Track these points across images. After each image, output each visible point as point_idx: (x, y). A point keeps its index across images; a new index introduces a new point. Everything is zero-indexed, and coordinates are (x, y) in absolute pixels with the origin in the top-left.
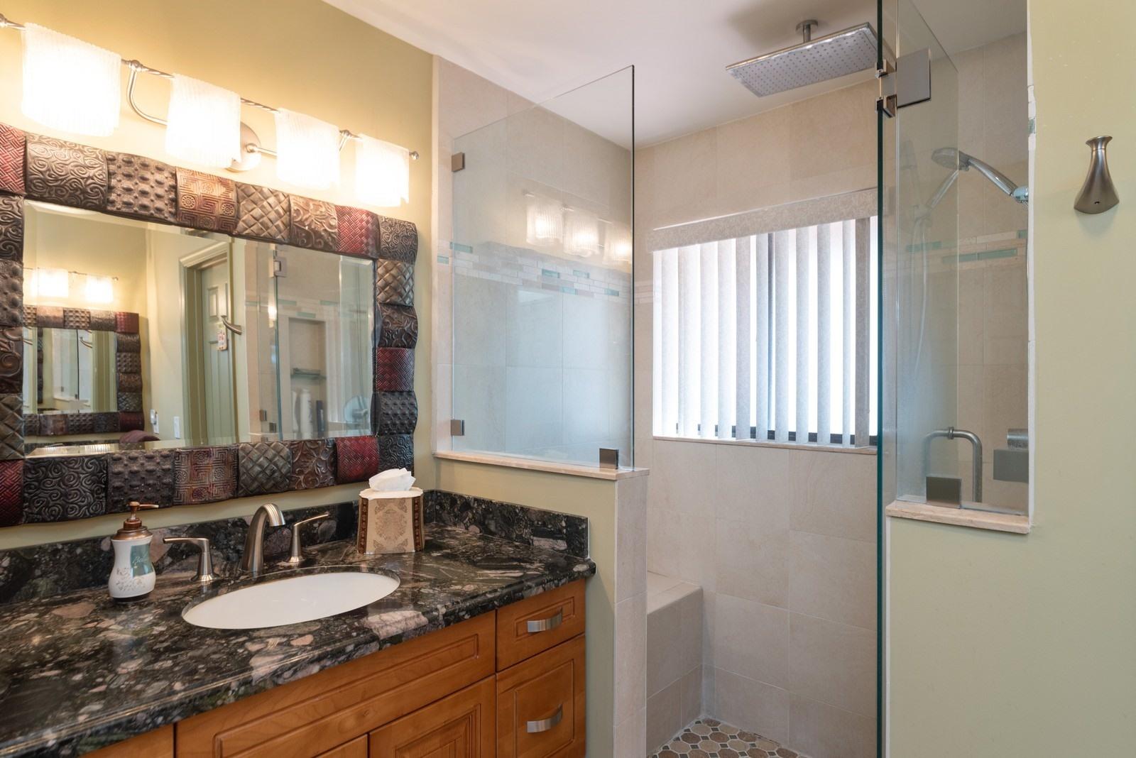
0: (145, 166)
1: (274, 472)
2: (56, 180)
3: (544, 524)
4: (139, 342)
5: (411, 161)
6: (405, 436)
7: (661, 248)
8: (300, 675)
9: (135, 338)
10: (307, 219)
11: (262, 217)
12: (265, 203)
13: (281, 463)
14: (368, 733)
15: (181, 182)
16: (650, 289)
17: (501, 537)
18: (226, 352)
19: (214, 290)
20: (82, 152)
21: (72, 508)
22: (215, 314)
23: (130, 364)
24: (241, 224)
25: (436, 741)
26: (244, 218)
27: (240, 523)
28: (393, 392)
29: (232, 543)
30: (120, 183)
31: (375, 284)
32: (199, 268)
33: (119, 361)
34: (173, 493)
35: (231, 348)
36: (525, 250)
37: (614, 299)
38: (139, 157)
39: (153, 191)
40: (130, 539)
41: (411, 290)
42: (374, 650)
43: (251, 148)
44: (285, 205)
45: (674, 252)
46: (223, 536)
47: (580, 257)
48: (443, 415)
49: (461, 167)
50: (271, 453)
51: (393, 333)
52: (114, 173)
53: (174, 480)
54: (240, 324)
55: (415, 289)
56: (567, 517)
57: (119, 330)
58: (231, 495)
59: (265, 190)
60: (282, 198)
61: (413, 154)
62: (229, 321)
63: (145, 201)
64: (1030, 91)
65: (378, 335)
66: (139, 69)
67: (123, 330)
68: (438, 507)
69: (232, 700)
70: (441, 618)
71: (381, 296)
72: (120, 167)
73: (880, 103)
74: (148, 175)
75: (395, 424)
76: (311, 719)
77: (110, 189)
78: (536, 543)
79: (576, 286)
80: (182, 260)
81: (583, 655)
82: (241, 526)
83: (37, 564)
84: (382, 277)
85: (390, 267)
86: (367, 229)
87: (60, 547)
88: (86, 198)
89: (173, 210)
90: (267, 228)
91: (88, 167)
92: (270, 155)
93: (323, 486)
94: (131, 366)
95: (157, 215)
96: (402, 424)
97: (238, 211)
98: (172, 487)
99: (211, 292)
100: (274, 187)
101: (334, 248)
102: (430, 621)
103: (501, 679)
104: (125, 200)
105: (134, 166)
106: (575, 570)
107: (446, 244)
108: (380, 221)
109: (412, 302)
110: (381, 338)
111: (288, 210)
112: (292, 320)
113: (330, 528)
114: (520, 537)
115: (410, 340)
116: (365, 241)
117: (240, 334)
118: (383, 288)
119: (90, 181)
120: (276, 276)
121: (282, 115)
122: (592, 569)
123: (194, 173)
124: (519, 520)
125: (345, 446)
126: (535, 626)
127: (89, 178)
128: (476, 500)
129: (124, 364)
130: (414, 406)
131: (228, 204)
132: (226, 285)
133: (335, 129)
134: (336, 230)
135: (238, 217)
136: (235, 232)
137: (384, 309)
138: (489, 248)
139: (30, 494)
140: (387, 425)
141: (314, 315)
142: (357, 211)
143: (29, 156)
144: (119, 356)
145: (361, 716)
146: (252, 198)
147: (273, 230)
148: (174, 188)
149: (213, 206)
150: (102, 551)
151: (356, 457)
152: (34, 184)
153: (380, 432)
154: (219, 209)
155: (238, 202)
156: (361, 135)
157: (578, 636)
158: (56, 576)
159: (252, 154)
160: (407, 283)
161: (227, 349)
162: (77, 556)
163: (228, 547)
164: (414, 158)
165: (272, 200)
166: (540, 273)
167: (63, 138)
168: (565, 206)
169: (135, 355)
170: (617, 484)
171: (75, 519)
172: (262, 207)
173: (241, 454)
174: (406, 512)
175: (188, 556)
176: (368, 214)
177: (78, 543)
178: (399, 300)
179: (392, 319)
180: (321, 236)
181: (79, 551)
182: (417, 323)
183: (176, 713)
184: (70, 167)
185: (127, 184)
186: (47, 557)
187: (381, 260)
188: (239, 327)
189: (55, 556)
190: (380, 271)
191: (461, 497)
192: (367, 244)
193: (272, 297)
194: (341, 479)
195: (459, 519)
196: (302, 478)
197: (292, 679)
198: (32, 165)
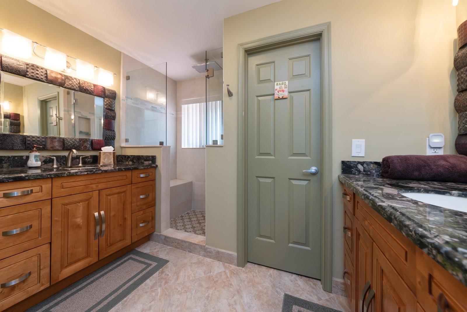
0: (38, 67)
1: (74, 145)
2: (11, 67)
3: (147, 158)
4: (20, 123)
5: (114, 76)
6: (112, 141)
7: (183, 105)
8: (82, 174)
9: (18, 122)
10: (85, 86)
11: (72, 84)
12: (73, 81)
13: (76, 143)
14: (99, 190)
15: (48, 72)
16: (181, 114)
17: (137, 163)
18: (56, 126)
19: (51, 108)
20: (18, 61)
21: (15, 147)
22: (52, 115)
23: (16, 129)
24: (66, 85)
25: (116, 196)
26: (67, 83)
27: (64, 157)
28: (109, 130)
29: (62, 161)
30: (30, 70)
31: (104, 104)
32: (46, 101)
33: (11, 128)
34: (45, 147)
35: (58, 124)
36: (147, 101)
37: (172, 115)
38: (36, 65)
39: (40, 74)
40: (33, 153)
41: (114, 106)
42: (100, 172)
43: (69, 67)
44: (79, 82)
45: (186, 105)
46: (59, 159)
47: (162, 104)
48: (123, 137)
49: (128, 79)
50: (73, 140)
51: (109, 116)
52: (28, 68)
53: (45, 144)
54: (61, 117)
55: (116, 106)
56: (152, 156)
57: (11, 119)
58: (62, 149)
59: (73, 78)
60: (78, 80)
61: (115, 74)
62: (58, 116)
63: (38, 76)
64: (223, 77)
65: (105, 116)
66: (37, 44)
67: (13, 119)
68: (121, 159)
69: (66, 175)
70: (117, 169)
71: (106, 107)
72: (30, 67)
73: (206, 76)
74: (39, 70)
75: (109, 138)
76: (85, 184)
77: (27, 71)
78: (145, 163)
79: (161, 111)
80: (39, 98)
81: (155, 184)
82: (65, 157)
83: (4, 160)
84: (106, 102)
85: (108, 100)
86: (102, 90)
87: (10, 157)
88: (20, 73)
89: (46, 79)
90: (73, 87)
91: (20, 65)
92: (74, 70)
93: (89, 150)
94: (16, 130)
95: (41, 80)
96: (111, 138)
97: (65, 82)
98: (45, 145)
99: (50, 108)
100: (75, 77)
101: (92, 94)
102: (114, 169)
103: (133, 186)
104: (32, 75)
105: (34, 67)
106: (152, 165)
107: (124, 97)
108: (106, 89)
109: (114, 109)
110: (105, 117)
111: (79, 83)
112: (79, 117)
113: (91, 161)
114: (141, 162)
115: (114, 118)
116: (101, 93)
117: (61, 120)
118: (106, 105)
119: (21, 69)
120: (74, 104)
121: (78, 61)
122: (157, 166)
123: (52, 71)
124: (141, 158)
125: (95, 141)
126: (142, 176)
127: (20, 68)
128: (131, 155)
129: (13, 129)
130: (115, 134)
131: (62, 80)
132: (56, 106)
133: (93, 66)
134: (93, 90)
135: (65, 83)
136: (64, 87)
137: (107, 110)
138: (137, 99)
139: (2, 142)
140: (107, 137)
141: (87, 116)
142: (99, 86)
143: (2, 60)
144: (11, 127)
145: (97, 186)
146: (69, 79)
147: (75, 87)
148: (46, 74)
149: (58, 80)
150: (23, 159)
151: (98, 144)
152: (4, 67)
153: (105, 139)
154: (60, 80)
155: (65, 80)
156: (100, 68)
157: (154, 180)
158: (9, 164)
159: (69, 69)
160: (113, 104)
161: (57, 125)
162: (16, 159)
163: (61, 162)
164: (115, 75)
165: (75, 80)
166: (151, 107)
167: (13, 57)
168: (158, 92)
169: (18, 127)
170: (162, 148)
171: (16, 150)
172: (72, 82)
173: (65, 139)
174: (111, 155)
175: (49, 163)
176: (102, 87)
177: (16, 156)
178: (111, 108)
179: (108, 112)
180: (89, 91)
181: (16, 158)
182: (116, 114)
183: (52, 175)
184: (15, 65)
185: (32, 71)
186: (6, 159)
187: (106, 98)
188: (61, 118)
189: (9, 158)
190: (105, 101)
191: (127, 155)
192: (102, 94)
193: (73, 110)
194: (94, 149)
195: (127, 160)
196: (82, 147)
197: (80, 174)
198: (3, 62)
